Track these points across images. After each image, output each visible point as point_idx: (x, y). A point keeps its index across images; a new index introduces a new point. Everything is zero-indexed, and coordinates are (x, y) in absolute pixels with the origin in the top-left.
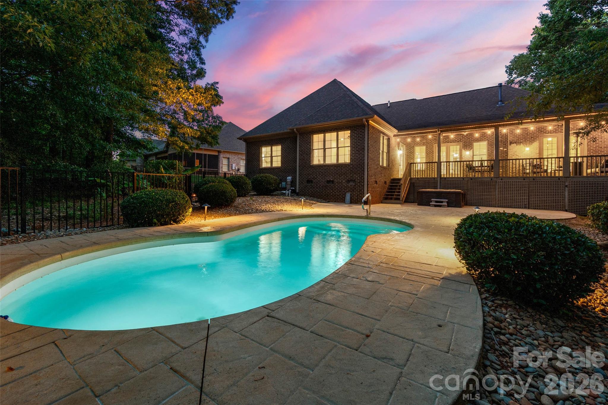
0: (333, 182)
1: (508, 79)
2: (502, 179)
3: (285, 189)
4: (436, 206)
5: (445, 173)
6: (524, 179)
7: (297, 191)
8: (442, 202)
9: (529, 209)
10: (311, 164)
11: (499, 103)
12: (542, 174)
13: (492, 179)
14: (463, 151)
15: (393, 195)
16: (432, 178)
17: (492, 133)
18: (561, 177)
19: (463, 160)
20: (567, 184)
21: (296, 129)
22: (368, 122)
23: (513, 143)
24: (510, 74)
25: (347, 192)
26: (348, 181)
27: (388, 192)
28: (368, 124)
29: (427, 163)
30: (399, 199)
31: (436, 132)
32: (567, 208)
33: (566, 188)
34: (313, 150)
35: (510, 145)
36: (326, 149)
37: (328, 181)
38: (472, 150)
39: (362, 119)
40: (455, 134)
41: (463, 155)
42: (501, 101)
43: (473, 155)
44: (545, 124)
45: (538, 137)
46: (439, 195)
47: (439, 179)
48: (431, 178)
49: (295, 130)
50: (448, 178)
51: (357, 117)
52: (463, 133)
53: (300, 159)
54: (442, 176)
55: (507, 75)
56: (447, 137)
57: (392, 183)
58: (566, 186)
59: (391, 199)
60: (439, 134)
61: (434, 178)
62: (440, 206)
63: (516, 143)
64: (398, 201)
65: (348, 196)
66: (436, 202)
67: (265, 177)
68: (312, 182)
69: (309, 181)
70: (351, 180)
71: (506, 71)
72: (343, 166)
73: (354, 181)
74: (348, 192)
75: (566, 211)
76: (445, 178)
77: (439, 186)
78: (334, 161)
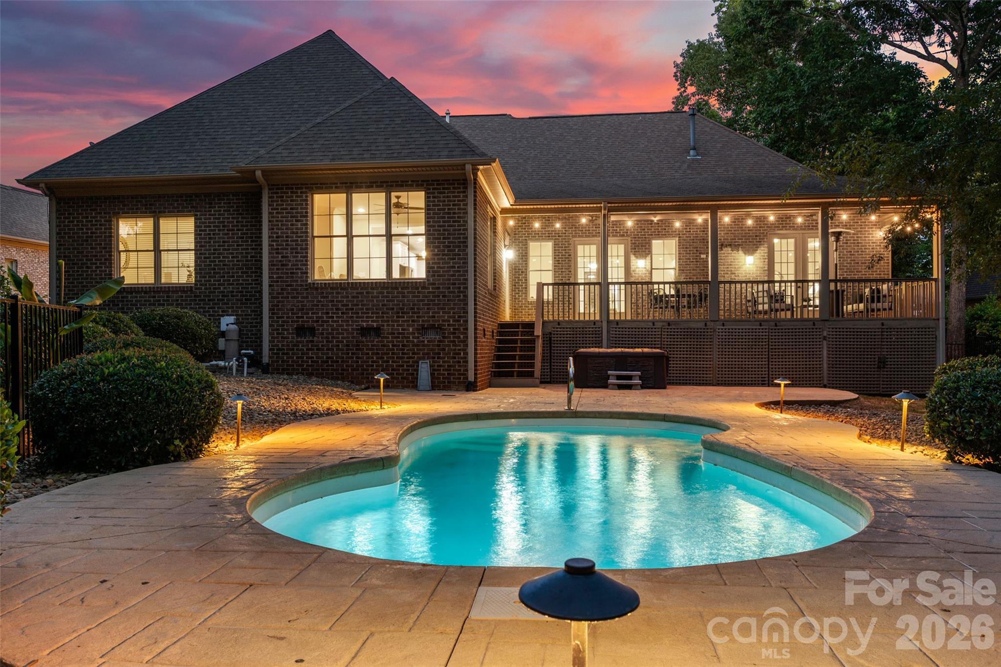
0: (377, 331)
1: (678, 93)
2: (723, 325)
3: (222, 355)
4: (621, 387)
5: (623, 310)
6: (761, 325)
7: (266, 360)
8: (630, 378)
9: (769, 386)
10: (310, 281)
11: (692, 152)
12: (783, 313)
13: (706, 325)
14: (633, 258)
15: (512, 365)
16: (589, 321)
17: (706, 221)
18: (817, 320)
19: (632, 280)
20: (825, 334)
21: (263, 171)
22: (475, 171)
23: (726, 246)
24: (682, 85)
25: (420, 358)
26: (424, 329)
27: (498, 357)
28: (475, 180)
29: (558, 284)
30: (531, 375)
31: (599, 209)
32: (825, 382)
33: (825, 342)
34: (314, 237)
35: (722, 249)
36: (353, 237)
37: (362, 329)
38: (649, 258)
39: (464, 165)
40: (635, 218)
41: (633, 268)
42: (694, 149)
43: (652, 269)
44: (793, 212)
45: (766, 236)
46: (621, 361)
47: (605, 325)
48: (587, 321)
49: (259, 174)
50: (623, 321)
51: (448, 156)
52: (653, 218)
53: (271, 264)
54: (612, 318)
55: (676, 85)
56: (620, 223)
57: (500, 334)
58: (825, 338)
59: (510, 375)
60: (604, 215)
61: (595, 322)
62: (629, 387)
63: (730, 245)
64: (529, 380)
65: (424, 370)
66: (619, 377)
67: (176, 317)
68: (312, 331)
69: (301, 331)
70: (432, 327)
71: (675, 76)
72: (407, 288)
73: (440, 327)
74: (423, 359)
75: (825, 386)
76: (617, 323)
77: (605, 342)
78: (378, 273)
